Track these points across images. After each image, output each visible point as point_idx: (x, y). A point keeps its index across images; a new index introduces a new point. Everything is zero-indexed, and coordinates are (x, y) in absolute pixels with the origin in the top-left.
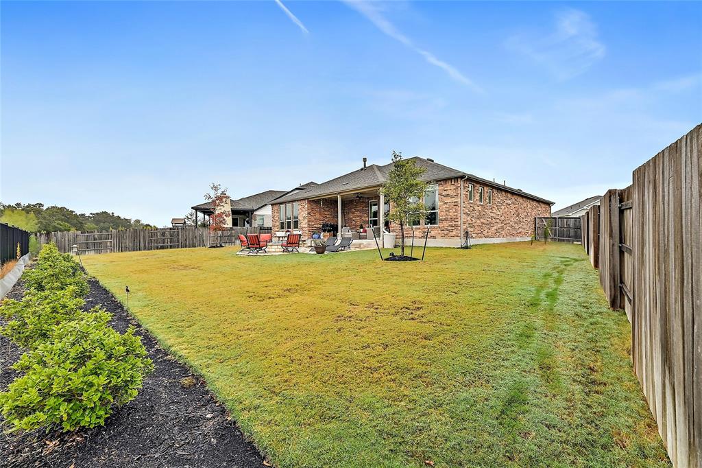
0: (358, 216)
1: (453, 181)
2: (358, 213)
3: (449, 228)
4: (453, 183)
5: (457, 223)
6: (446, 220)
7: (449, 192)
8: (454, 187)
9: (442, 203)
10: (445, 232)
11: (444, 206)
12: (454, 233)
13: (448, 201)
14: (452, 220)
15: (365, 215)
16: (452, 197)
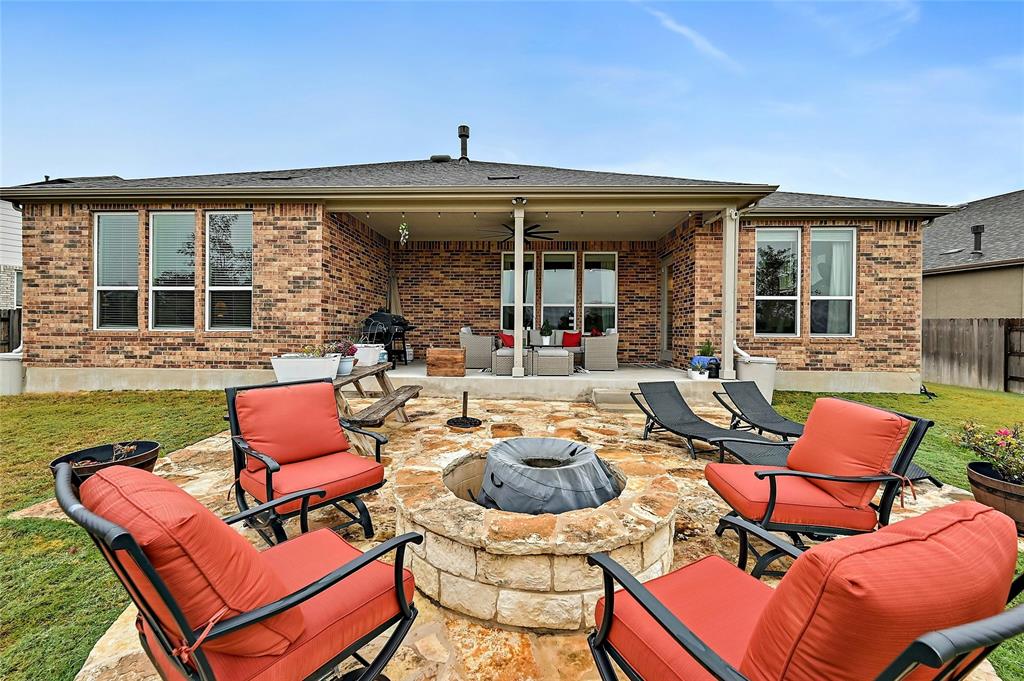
0: (457, 293)
1: (903, 224)
2: (458, 285)
3: (890, 345)
4: (902, 230)
5: (911, 333)
6: (882, 322)
7: (892, 253)
8: (903, 241)
9: (871, 279)
10: (879, 354)
11: (877, 288)
12: (903, 357)
13: (888, 275)
14: (897, 325)
15: (488, 292)
16: (898, 265)
